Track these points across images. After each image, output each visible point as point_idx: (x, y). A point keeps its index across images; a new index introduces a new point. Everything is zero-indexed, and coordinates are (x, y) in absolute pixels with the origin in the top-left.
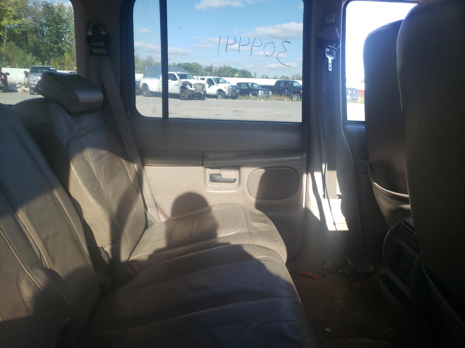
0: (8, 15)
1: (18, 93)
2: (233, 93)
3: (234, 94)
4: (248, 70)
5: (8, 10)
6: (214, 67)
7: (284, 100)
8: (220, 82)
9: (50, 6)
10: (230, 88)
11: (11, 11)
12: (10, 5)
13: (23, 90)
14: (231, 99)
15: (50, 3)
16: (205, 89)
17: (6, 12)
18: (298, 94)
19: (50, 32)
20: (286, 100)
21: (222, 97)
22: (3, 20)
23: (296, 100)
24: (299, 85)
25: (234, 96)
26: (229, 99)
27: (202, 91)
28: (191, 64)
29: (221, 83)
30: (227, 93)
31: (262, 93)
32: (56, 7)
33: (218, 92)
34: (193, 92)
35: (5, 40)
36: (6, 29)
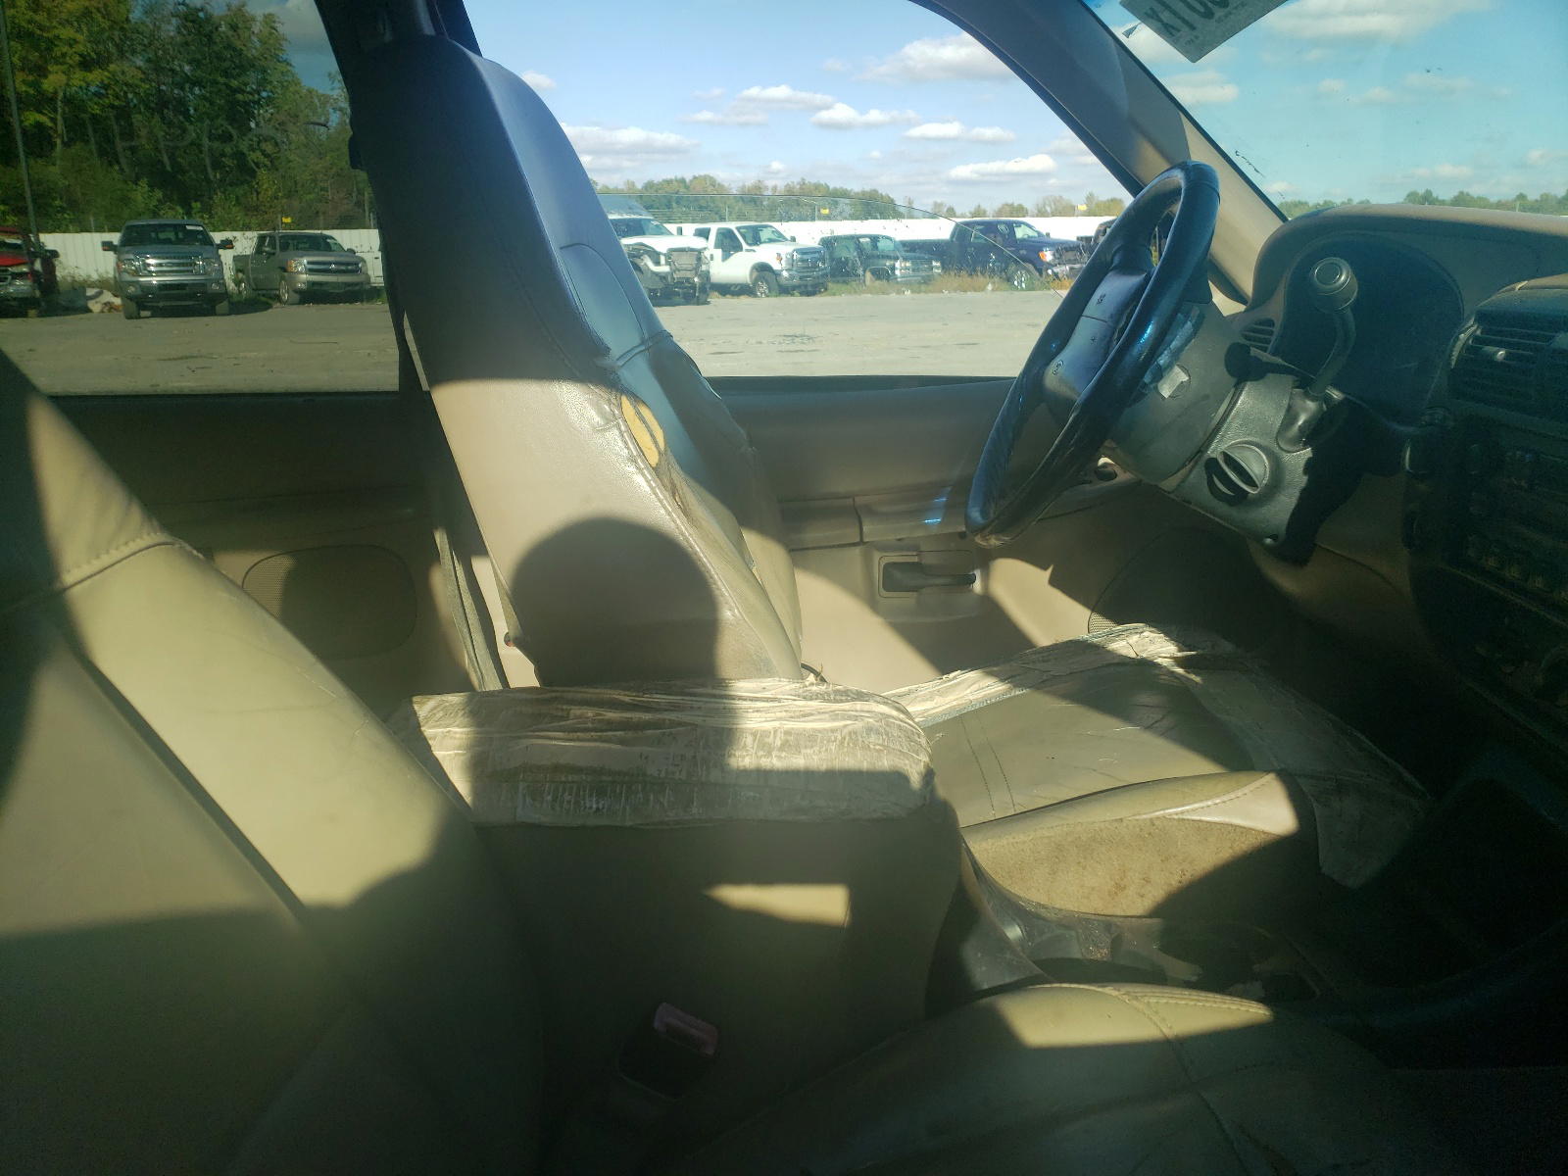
0: (64, 55)
1: (89, 315)
2: (809, 274)
3: (809, 277)
4: (882, 191)
5: (61, 37)
6: (766, 188)
7: (983, 289)
8: (763, 240)
9: (201, 14)
10: (796, 256)
11: (72, 43)
12: (67, 21)
13: (105, 304)
14: (802, 294)
15: (199, 6)
16: (704, 268)
17: (56, 46)
18: (1030, 267)
19: (207, 105)
20: (990, 287)
21: (770, 291)
22: (50, 72)
23: (1023, 285)
24: (1036, 235)
25: (810, 283)
26: (793, 295)
27: (696, 273)
28: (687, 181)
29: (765, 242)
30: (785, 274)
31: (906, 268)
32: (221, 19)
33: (755, 274)
34: (664, 278)
35: (58, 141)
36: (59, 103)
